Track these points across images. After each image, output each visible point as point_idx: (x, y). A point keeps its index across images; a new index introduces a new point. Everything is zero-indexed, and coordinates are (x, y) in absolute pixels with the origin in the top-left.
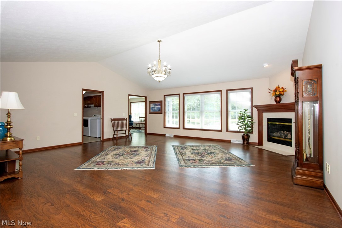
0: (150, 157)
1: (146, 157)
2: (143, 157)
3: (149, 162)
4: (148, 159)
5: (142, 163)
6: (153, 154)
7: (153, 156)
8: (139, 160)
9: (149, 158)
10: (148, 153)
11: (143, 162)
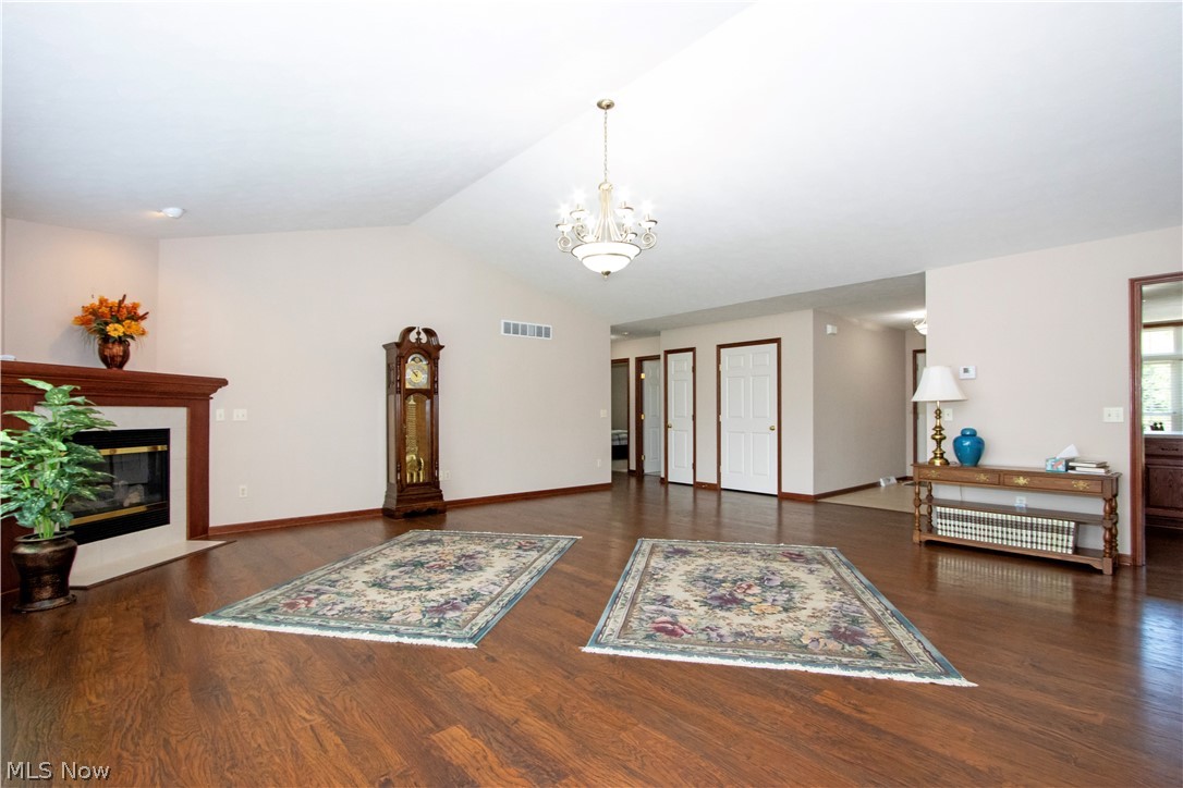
0: (647, 566)
1: (661, 569)
2: (674, 569)
3: (651, 553)
4: (657, 560)
5: (671, 550)
6: (633, 578)
7: (634, 570)
8: (683, 559)
9: (652, 563)
10: (652, 584)
11: (669, 552)
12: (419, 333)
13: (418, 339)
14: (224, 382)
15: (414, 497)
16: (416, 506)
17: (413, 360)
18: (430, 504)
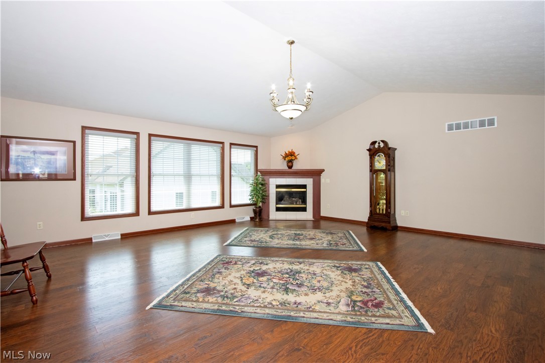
12: (379, 143)
13: (379, 146)
14: (323, 171)
15: (376, 220)
16: (376, 224)
17: (379, 156)
18: (383, 224)
